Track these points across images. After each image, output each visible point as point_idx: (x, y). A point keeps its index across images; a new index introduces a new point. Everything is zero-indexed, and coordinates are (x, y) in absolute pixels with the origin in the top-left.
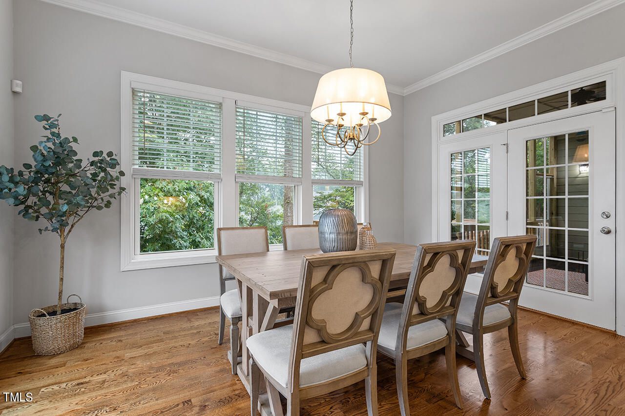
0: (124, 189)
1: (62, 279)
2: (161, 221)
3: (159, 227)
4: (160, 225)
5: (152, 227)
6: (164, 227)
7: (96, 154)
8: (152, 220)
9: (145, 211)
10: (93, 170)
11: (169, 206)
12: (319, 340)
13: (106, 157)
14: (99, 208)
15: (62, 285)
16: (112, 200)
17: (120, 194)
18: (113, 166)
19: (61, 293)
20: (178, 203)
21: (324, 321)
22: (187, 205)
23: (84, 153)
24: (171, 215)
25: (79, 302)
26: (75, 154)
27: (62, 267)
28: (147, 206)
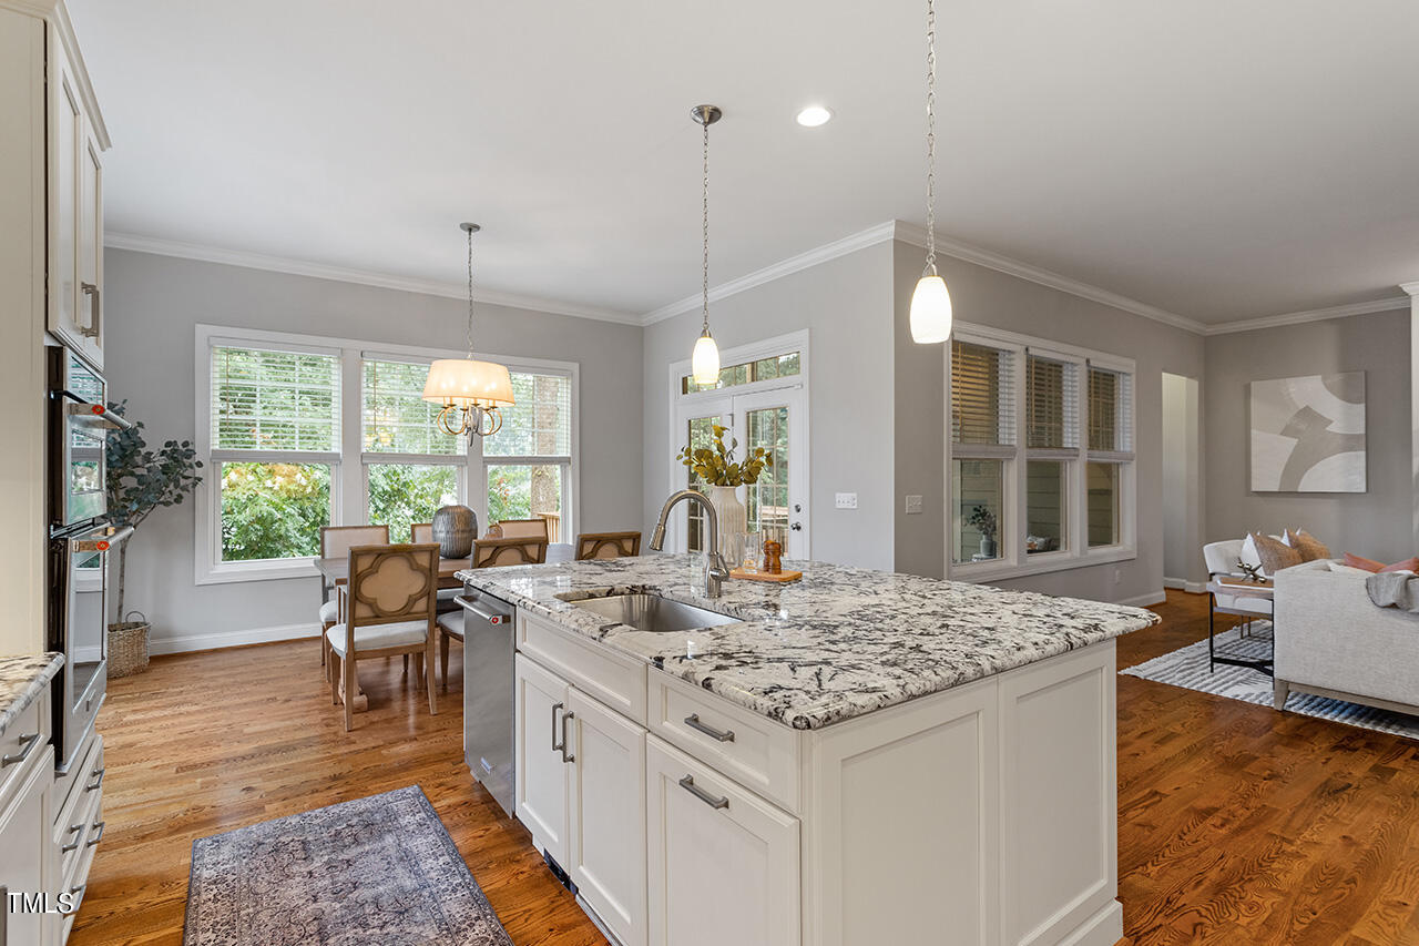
0: (200, 479)
1: (122, 591)
2: (260, 520)
3: (256, 530)
4: (258, 527)
5: (244, 530)
6: (266, 530)
7: (168, 444)
8: (244, 518)
9: (231, 501)
10: (163, 460)
11: (274, 493)
12: (373, 614)
13: (181, 447)
14: (167, 504)
15: (121, 598)
16: (184, 493)
17: (195, 485)
18: (189, 457)
19: (120, 607)
20: (292, 487)
21: (376, 599)
22: (309, 490)
23: (154, 443)
24: (277, 508)
25: (142, 620)
26: (143, 444)
27: (122, 576)
28: (235, 494)
